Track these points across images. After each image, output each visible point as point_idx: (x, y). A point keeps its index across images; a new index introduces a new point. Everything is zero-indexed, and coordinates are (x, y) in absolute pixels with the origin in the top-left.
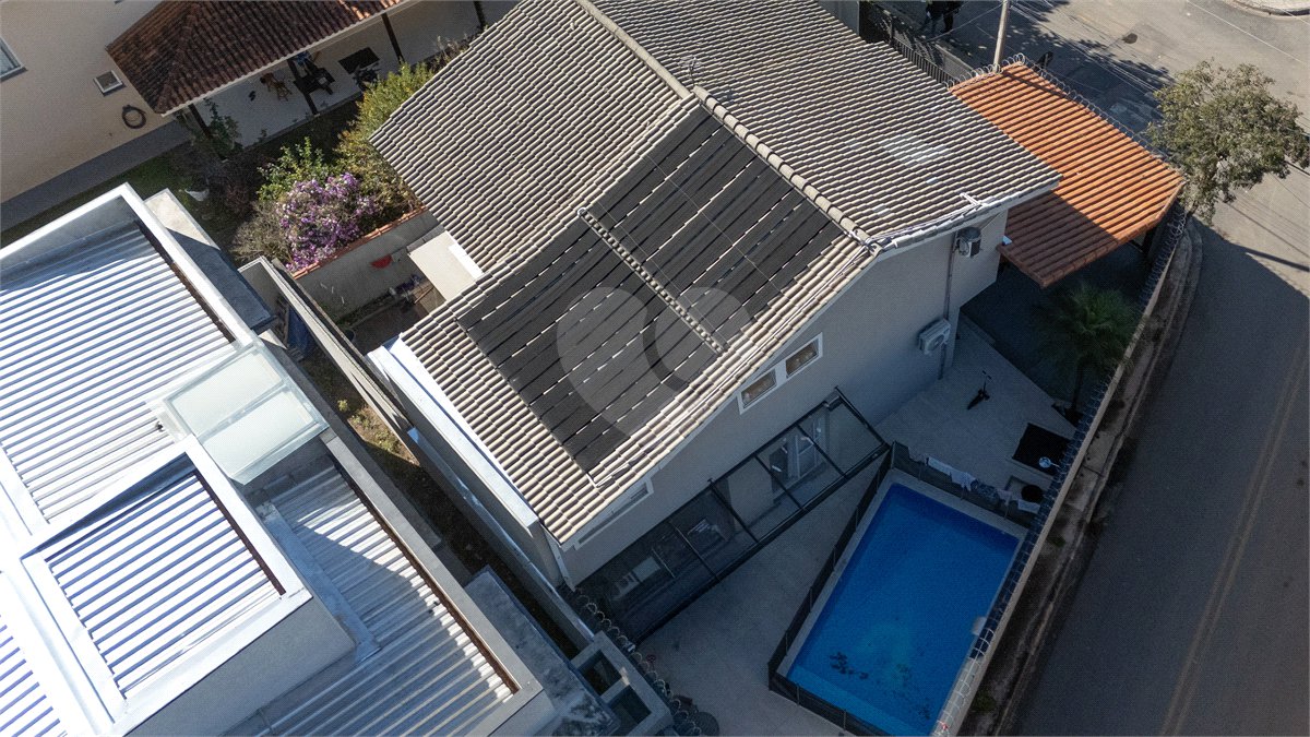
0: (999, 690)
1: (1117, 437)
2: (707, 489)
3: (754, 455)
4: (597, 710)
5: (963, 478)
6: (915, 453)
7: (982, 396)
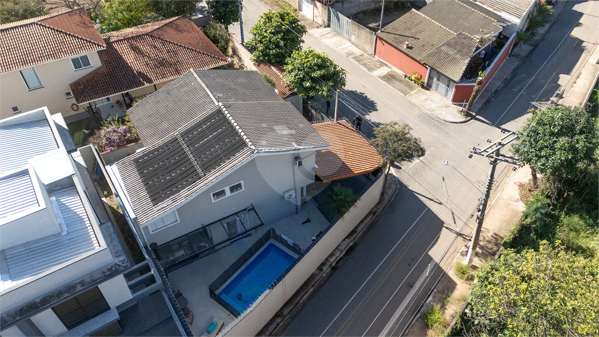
0: (286, 311)
1: (351, 241)
2: (201, 228)
3: (220, 220)
4: (126, 262)
5: (290, 242)
6: (278, 232)
7: (308, 221)
